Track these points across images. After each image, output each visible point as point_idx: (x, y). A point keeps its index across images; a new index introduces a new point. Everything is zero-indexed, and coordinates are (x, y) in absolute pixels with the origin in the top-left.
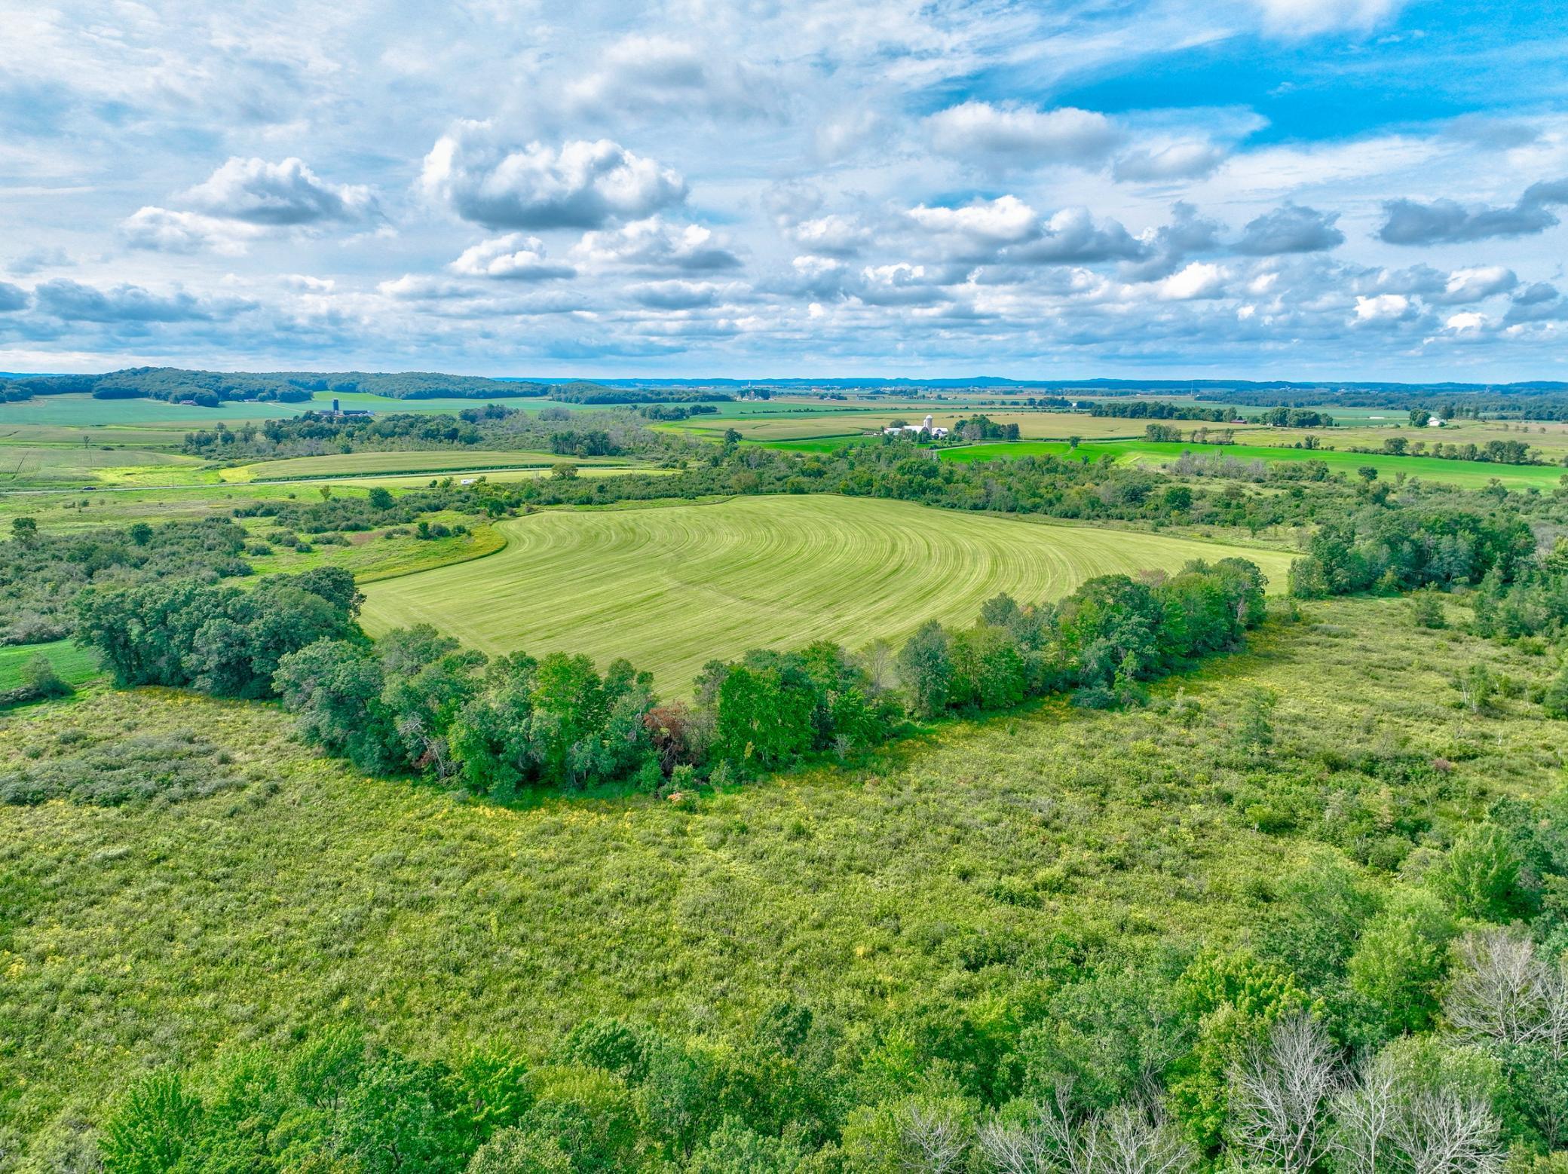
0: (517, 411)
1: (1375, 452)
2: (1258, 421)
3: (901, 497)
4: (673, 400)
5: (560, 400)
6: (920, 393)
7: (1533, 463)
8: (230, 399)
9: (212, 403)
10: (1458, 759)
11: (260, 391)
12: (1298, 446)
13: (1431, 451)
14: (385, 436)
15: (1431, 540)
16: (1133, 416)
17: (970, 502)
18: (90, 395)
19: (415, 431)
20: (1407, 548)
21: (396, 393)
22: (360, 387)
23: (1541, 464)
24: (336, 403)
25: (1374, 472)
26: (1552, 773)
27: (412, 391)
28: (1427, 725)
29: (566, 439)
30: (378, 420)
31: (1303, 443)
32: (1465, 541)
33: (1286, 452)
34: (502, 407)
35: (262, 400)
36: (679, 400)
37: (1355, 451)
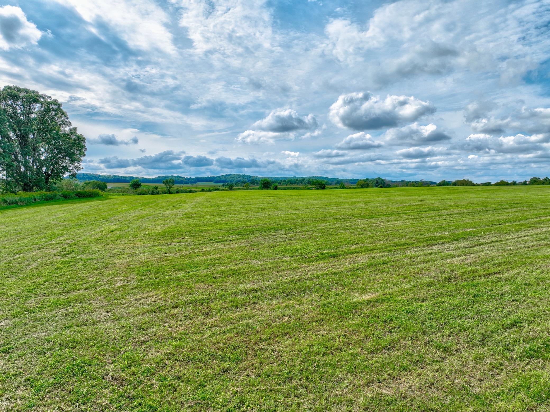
18: (213, 182)
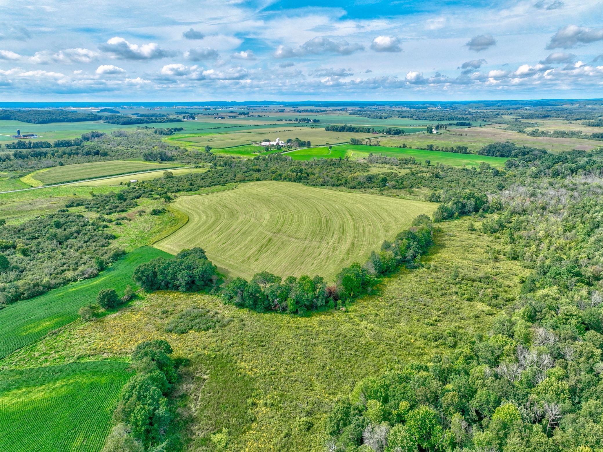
0: (104, 134)
1: (424, 149)
2: (381, 132)
3: (295, 181)
6: (251, 114)
7: (469, 153)
10: (495, 275)
12: (400, 147)
13: (441, 149)
15: (465, 201)
16: (340, 131)
17: (320, 184)
20: (460, 205)
22: (12, 117)
23: (471, 154)
24: (19, 131)
25: (430, 161)
26: (514, 277)
27: (41, 120)
28: (485, 265)
29: (150, 155)
31: (402, 146)
32: (472, 201)
33: (397, 150)
34: (97, 132)
37: (418, 149)
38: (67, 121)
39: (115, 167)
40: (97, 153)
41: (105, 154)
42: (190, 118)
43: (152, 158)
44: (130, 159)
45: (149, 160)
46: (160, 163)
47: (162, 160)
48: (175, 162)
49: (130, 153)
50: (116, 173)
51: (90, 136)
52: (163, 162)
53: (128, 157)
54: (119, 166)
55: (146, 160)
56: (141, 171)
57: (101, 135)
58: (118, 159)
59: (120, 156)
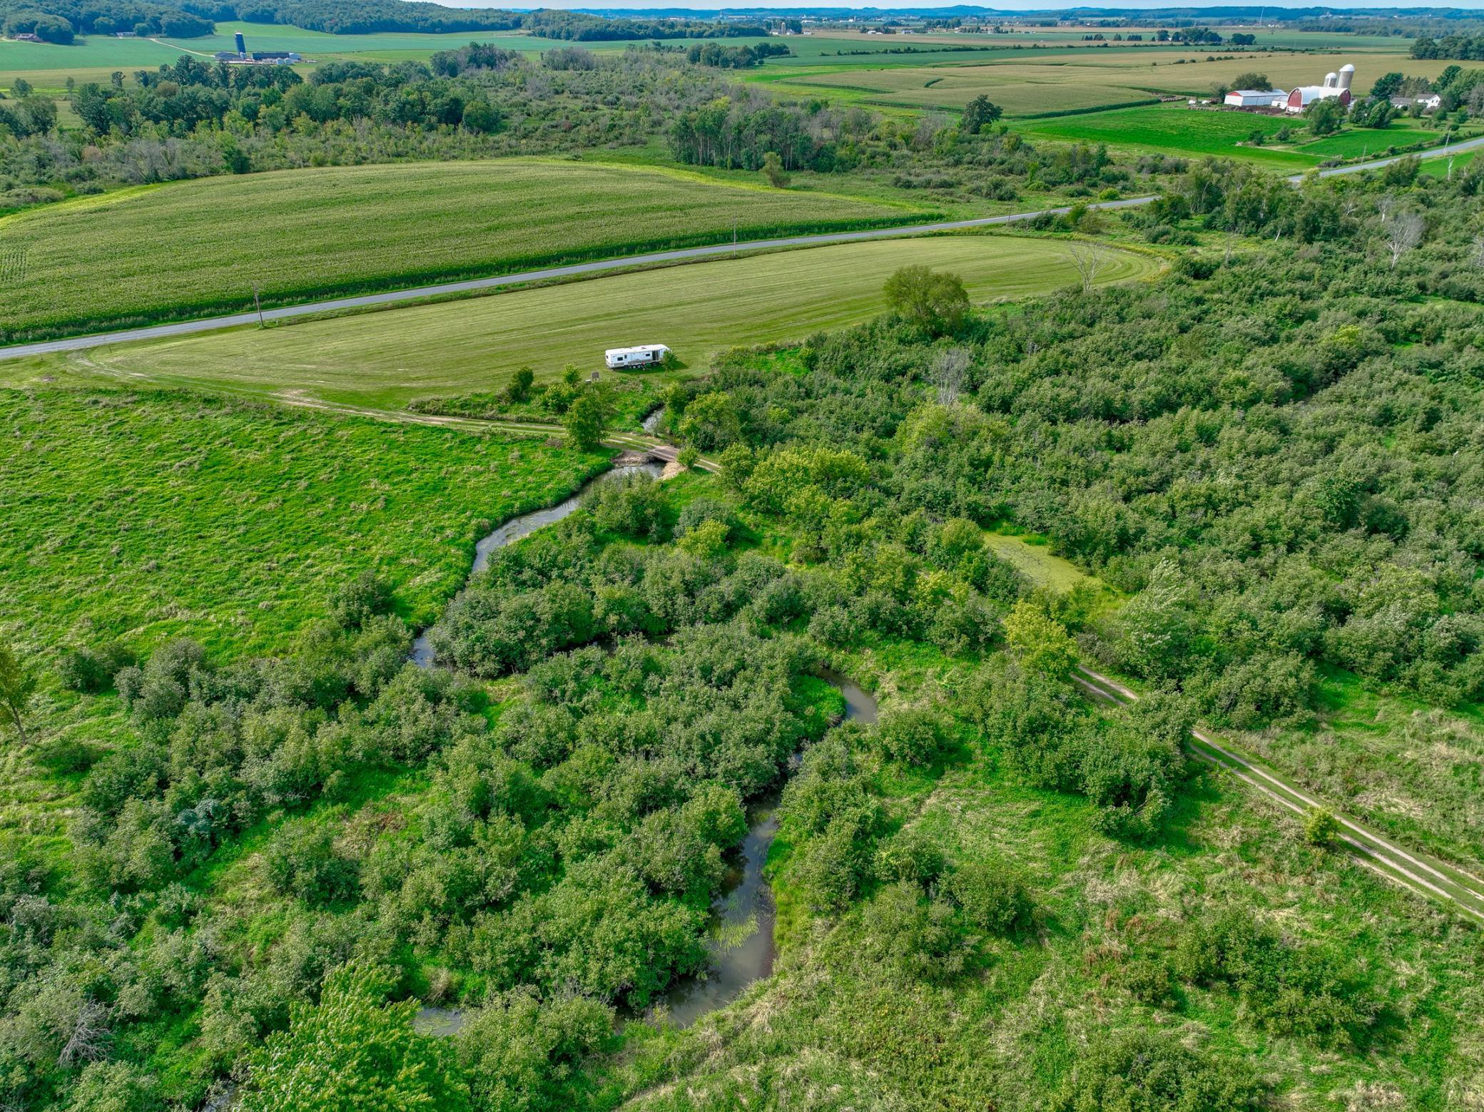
4: (692, 35)
5: (543, 34)
8: (96, 32)
9: (63, 38)
11: (137, 20)
14: (321, 116)
19: (377, 105)
21: (327, 24)
22: (278, 16)
24: (240, 39)
27: (348, 23)
29: (709, 131)
30: (305, 72)
34: (491, 47)
35: (142, 33)
36: (700, 35)
38: (424, 30)
39: (513, 197)
40: (453, 114)
41: (489, 123)
42: (787, 28)
43: (721, 151)
44: (604, 149)
45: (708, 162)
46: (779, 182)
47: (794, 166)
48: (853, 180)
49: (605, 121)
50: (502, 253)
51: (464, 59)
52: (797, 179)
53: (592, 143)
54: (537, 194)
55: (689, 159)
56: (682, 242)
57: (504, 57)
58: (544, 152)
59: (558, 135)
